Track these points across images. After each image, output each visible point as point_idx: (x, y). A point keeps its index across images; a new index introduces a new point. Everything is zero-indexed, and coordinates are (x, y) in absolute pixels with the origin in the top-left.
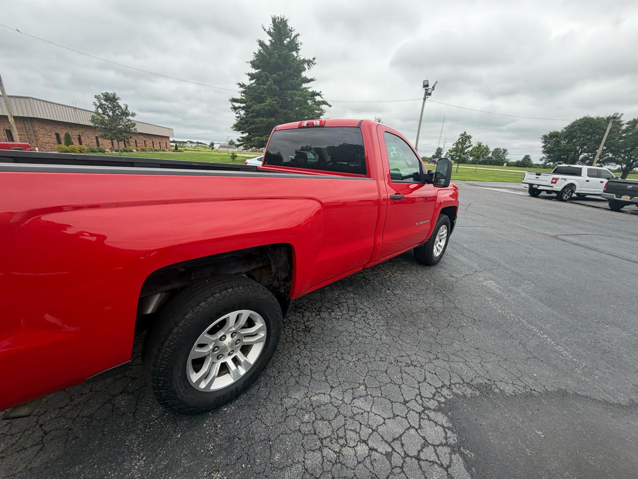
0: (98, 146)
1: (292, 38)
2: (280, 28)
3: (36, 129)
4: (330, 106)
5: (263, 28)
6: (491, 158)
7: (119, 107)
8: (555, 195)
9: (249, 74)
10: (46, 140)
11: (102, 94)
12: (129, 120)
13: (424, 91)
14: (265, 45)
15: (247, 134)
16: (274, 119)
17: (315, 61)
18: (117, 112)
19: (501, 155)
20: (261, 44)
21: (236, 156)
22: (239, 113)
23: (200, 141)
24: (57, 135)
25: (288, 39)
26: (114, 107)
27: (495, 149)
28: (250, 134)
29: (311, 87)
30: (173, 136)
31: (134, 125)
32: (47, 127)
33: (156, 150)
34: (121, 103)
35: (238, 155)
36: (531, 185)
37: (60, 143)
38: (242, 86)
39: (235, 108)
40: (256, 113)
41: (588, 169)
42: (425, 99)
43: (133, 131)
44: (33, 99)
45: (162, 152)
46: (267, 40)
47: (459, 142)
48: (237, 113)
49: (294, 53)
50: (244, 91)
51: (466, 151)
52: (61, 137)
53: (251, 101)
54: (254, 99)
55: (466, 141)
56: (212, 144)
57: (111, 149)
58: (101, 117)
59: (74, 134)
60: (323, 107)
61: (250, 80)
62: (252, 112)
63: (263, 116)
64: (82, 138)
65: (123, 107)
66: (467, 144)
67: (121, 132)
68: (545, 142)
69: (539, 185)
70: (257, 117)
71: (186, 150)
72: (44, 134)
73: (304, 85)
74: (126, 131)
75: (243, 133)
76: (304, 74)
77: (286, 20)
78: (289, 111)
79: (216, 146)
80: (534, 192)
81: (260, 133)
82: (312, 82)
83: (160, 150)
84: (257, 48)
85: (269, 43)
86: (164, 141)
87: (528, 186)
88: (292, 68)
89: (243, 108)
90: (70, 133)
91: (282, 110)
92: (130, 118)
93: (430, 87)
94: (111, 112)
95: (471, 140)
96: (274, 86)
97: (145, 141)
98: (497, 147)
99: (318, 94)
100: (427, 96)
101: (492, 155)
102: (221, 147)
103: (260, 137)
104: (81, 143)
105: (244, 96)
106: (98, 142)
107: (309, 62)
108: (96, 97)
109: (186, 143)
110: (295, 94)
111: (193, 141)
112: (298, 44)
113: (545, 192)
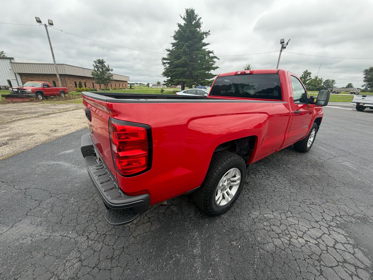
0: (94, 87)
1: (197, 20)
2: (190, 15)
3: (66, 80)
4: (219, 59)
5: (181, 16)
6: (323, 86)
7: (105, 66)
9: (172, 44)
10: (70, 86)
11: (97, 60)
12: (110, 73)
13: (281, 46)
14: (182, 25)
15: (170, 78)
16: (186, 69)
17: (210, 33)
18: (104, 69)
19: (330, 84)
20: (180, 26)
21: (163, 91)
22: (166, 66)
23: (141, 83)
24: (75, 82)
25: (195, 21)
26: (103, 67)
27: (326, 80)
29: (207, 48)
30: (129, 81)
31: (112, 75)
32: (71, 79)
33: (121, 89)
34: (106, 64)
35: (164, 90)
36: (358, 103)
37: (76, 87)
38: (168, 50)
39: (164, 63)
40: (175, 65)
42: (281, 51)
43: (111, 79)
44: (65, 65)
45: (124, 90)
46: (183, 23)
47: (303, 77)
48: (165, 66)
49: (198, 30)
50: (169, 54)
51: (307, 82)
52: (77, 84)
53: (173, 59)
54: (174, 58)
55: (307, 76)
56: (148, 84)
57: (100, 89)
58: (96, 72)
59: (83, 81)
60: (215, 60)
61: (172, 47)
62: (174, 65)
63: (179, 67)
64: (86, 84)
65: (107, 66)
66: (308, 77)
67: (106, 80)
68: (366, 74)
69: (364, 104)
70: (175, 68)
71: (135, 88)
72: (69, 83)
73: (204, 48)
74: (108, 79)
75: (167, 77)
76: (204, 41)
77: (194, 10)
78: (195, 63)
79: (150, 85)
80: (360, 108)
81: (178, 77)
82: (208, 45)
83: (123, 89)
84: (177, 29)
85: (184, 25)
86: (125, 83)
87: (356, 104)
88: (197, 38)
89: (169, 63)
90: (81, 81)
91: (191, 63)
92: (110, 72)
93: (285, 43)
94: (101, 69)
95: (311, 75)
96: (187, 50)
97: (115, 84)
98: (327, 79)
99: (212, 52)
100: (283, 49)
101: (324, 84)
102: (153, 85)
103: (178, 79)
104: (86, 87)
105: (168, 56)
106: (93, 85)
107: (206, 34)
108: (94, 62)
109: (134, 84)
110: (198, 53)
111: (137, 83)
112: (200, 23)
113: (369, 108)
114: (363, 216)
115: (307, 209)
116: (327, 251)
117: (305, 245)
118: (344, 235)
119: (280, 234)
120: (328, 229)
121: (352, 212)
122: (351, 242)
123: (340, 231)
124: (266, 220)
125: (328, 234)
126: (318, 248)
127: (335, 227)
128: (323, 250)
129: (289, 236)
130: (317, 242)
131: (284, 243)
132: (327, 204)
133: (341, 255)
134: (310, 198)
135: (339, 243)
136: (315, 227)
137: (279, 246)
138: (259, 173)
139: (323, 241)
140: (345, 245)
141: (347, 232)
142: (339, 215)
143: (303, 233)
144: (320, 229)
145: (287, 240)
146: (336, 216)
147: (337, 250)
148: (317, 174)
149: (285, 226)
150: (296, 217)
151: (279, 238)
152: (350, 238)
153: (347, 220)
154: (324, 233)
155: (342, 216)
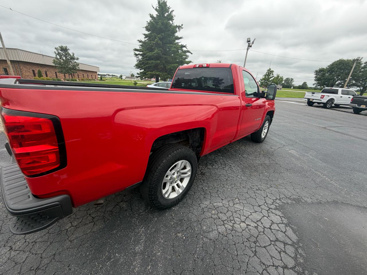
0: (57, 77)
1: (169, 12)
2: (163, 8)
3: (22, 68)
4: (192, 54)
5: (153, 6)
6: (284, 84)
7: (69, 54)
8: (322, 105)
9: (144, 34)
10: (27, 74)
11: (59, 47)
12: (75, 62)
13: (247, 44)
14: (154, 17)
15: (143, 70)
16: (159, 61)
17: (183, 27)
18: (68, 58)
19: (290, 82)
20: (152, 16)
21: (137, 83)
22: (139, 58)
23: (113, 74)
24: (33, 71)
25: (167, 13)
26: (66, 55)
27: (287, 79)
28: (145, 70)
29: (181, 42)
30: (99, 72)
31: (78, 65)
32: (28, 67)
33: (90, 80)
34: (70, 52)
35: (138, 82)
36: (309, 99)
37: (35, 76)
38: (140, 41)
39: (136, 55)
40: (148, 57)
41: (342, 90)
42: (248, 49)
43: (77, 69)
44: (19, 50)
45: (93, 81)
46: (155, 14)
47: (267, 74)
48: (137, 58)
49: (171, 22)
50: (141, 45)
51: (270, 80)
52: (36, 72)
53: (146, 51)
54: (147, 49)
55: (270, 74)
56: (121, 76)
57: (64, 79)
58: (59, 60)
59: (43, 70)
60: (188, 54)
61: (145, 38)
62: (146, 57)
63: (152, 59)
64: (48, 73)
65: (72, 54)
66: (271, 76)
67: (70, 69)
68: (316, 74)
69: (313, 99)
70: (148, 60)
71: (106, 80)
72: (26, 71)
73: (177, 41)
74: (73, 69)
75: (140, 70)
76: (176, 34)
77: (166, 2)
78: (168, 57)
79: (124, 77)
80: (310, 103)
81: (151, 70)
82: (181, 39)
83: (92, 80)
84: (149, 19)
85: (156, 16)
86: (94, 74)
87: (307, 100)
88: (170, 30)
89: (141, 55)
90: (41, 70)
91: (164, 56)
92: (75, 61)
93: (251, 42)
94: (65, 57)
95: (274, 73)
96: (159, 42)
97: (83, 75)
98: (287, 77)
99: (185, 47)
100: (249, 48)
101: (285, 82)
102: (127, 77)
103: (151, 72)
104: (47, 76)
105: (141, 48)
106: (56, 75)
107: (179, 27)
108: (56, 48)
109: (106, 75)
110: (172, 47)
111: (109, 74)
112: (173, 16)
113: (317, 103)
114: (298, 197)
115: (253, 195)
116: (264, 232)
117: (245, 229)
118: (279, 216)
119: (225, 220)
120: (268, 211)
121: (290, 194)
122: (284, 222)
123: (277, 212)
124: (215, 209)
125: (267, 216)
126: (257, 230)
127: (274, 209)
128: (260, 232)
129: (233, 222)
130: (256, 225)
131: (227, 229)
132: (271, 189)
133: (274, 234)
134: (257, 184)
135: (275, 224)
136: (257, 211)
137: (223, 233)
138: (216, 163)
139: (262, 223)
140: (280, 225)
141: (283, 213)
142: (279, 198)
143: (246, 218)
144: (261, 212)
145: (230, 226)
146: (276, 199)
147: (272, 230)
148: (267, 162)
149: (231, 213)
150: (242, 203)
151: (223, 225)
152: (284, 218)
153: (285, 202)
154: (264, 216)
155: (281, 199)
